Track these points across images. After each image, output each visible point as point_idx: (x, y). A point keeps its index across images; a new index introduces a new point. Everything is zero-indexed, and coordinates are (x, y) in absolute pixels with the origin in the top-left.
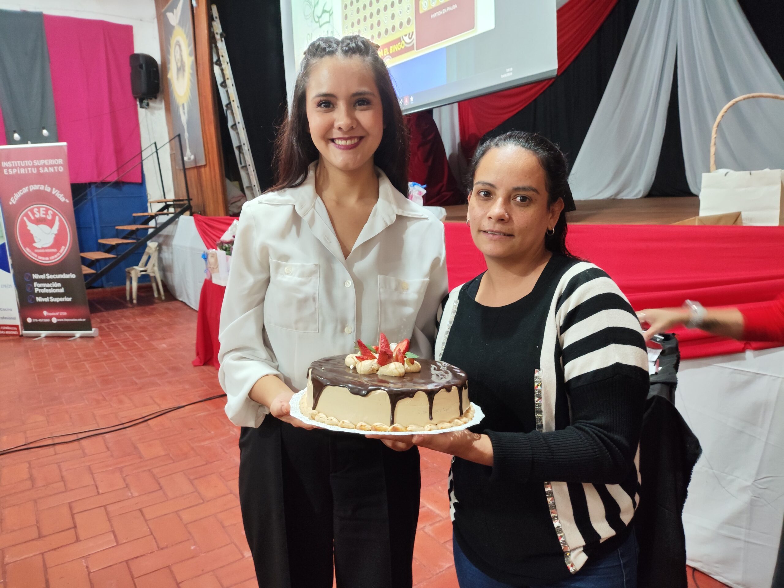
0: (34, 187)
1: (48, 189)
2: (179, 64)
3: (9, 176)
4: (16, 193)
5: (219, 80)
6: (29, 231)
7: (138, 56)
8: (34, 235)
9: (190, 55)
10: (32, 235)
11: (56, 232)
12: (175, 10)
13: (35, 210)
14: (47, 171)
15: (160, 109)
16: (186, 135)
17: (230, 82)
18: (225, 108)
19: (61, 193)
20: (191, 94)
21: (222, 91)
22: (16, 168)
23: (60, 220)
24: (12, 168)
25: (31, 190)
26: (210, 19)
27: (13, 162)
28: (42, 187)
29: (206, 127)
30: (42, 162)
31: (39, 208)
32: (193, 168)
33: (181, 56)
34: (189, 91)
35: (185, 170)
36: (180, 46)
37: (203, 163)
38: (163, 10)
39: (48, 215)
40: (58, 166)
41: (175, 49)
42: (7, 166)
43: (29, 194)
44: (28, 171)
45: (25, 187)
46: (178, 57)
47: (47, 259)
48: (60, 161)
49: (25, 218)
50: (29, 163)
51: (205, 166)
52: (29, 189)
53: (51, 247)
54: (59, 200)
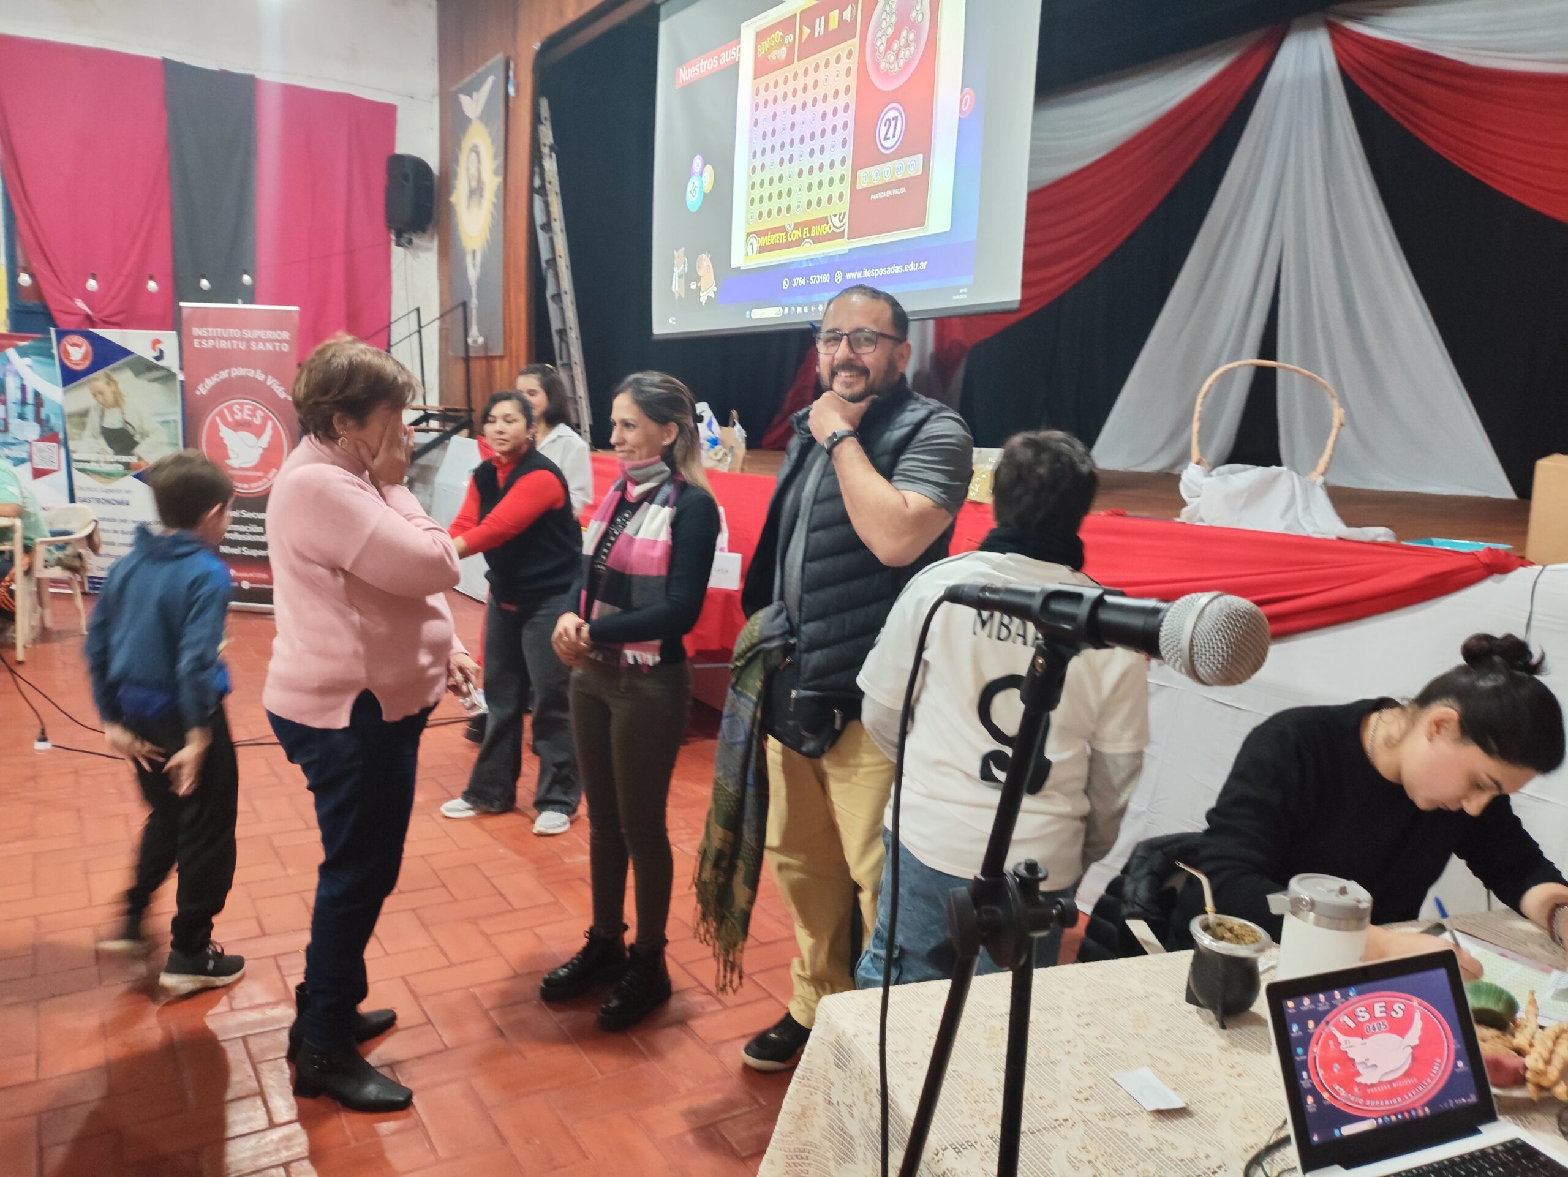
0: (237, 372)
1: (261, 377)
2: (474, 184)
3: (202, 350)
4: (208, 377)
5: (540, 219)
6: (222, 439)
7: (402, 158)
8: (229, 447)
9: (496, 173)
10: (225, 445)
11: (265, 445)
12: (475, 95)
13: (236, 408)
14: (263, 348)
15: (429, 250)
16: (474, 303)
17: (558, 226)
18: (544, 265)
19: (280, 385)
20: (491, 235)
21: (542, 237)
22: (213, 338)
23: (275, 428)
24: (207, 338)
25: (233, 375)
26: (536, 119)
27: (210, 329)
28: (251, 373)
29: (512, 295)
30: (256, 333)
31: (241, 405)
32: (480, 358)
33: (479, 170)
34: (487, 231)
35: (467, 359)
36: (478, 154)
37: (499, 352)
38: (454, 89)
39: (255, 416)
40: (280, 341)
41: (468, 157)
42: (200, 334)
43: (228, 381)
44: (232, 344)
45: (223, 369)
46: (473, 171)
47: (246, 486)
48: (285, 335)
49: (218, 419)
50: (234, 332)
51: (501, 358)
52: (230, 374)
53: (255, 468)
54: (276, 394)
